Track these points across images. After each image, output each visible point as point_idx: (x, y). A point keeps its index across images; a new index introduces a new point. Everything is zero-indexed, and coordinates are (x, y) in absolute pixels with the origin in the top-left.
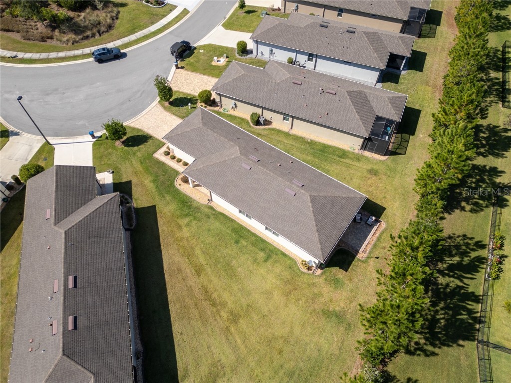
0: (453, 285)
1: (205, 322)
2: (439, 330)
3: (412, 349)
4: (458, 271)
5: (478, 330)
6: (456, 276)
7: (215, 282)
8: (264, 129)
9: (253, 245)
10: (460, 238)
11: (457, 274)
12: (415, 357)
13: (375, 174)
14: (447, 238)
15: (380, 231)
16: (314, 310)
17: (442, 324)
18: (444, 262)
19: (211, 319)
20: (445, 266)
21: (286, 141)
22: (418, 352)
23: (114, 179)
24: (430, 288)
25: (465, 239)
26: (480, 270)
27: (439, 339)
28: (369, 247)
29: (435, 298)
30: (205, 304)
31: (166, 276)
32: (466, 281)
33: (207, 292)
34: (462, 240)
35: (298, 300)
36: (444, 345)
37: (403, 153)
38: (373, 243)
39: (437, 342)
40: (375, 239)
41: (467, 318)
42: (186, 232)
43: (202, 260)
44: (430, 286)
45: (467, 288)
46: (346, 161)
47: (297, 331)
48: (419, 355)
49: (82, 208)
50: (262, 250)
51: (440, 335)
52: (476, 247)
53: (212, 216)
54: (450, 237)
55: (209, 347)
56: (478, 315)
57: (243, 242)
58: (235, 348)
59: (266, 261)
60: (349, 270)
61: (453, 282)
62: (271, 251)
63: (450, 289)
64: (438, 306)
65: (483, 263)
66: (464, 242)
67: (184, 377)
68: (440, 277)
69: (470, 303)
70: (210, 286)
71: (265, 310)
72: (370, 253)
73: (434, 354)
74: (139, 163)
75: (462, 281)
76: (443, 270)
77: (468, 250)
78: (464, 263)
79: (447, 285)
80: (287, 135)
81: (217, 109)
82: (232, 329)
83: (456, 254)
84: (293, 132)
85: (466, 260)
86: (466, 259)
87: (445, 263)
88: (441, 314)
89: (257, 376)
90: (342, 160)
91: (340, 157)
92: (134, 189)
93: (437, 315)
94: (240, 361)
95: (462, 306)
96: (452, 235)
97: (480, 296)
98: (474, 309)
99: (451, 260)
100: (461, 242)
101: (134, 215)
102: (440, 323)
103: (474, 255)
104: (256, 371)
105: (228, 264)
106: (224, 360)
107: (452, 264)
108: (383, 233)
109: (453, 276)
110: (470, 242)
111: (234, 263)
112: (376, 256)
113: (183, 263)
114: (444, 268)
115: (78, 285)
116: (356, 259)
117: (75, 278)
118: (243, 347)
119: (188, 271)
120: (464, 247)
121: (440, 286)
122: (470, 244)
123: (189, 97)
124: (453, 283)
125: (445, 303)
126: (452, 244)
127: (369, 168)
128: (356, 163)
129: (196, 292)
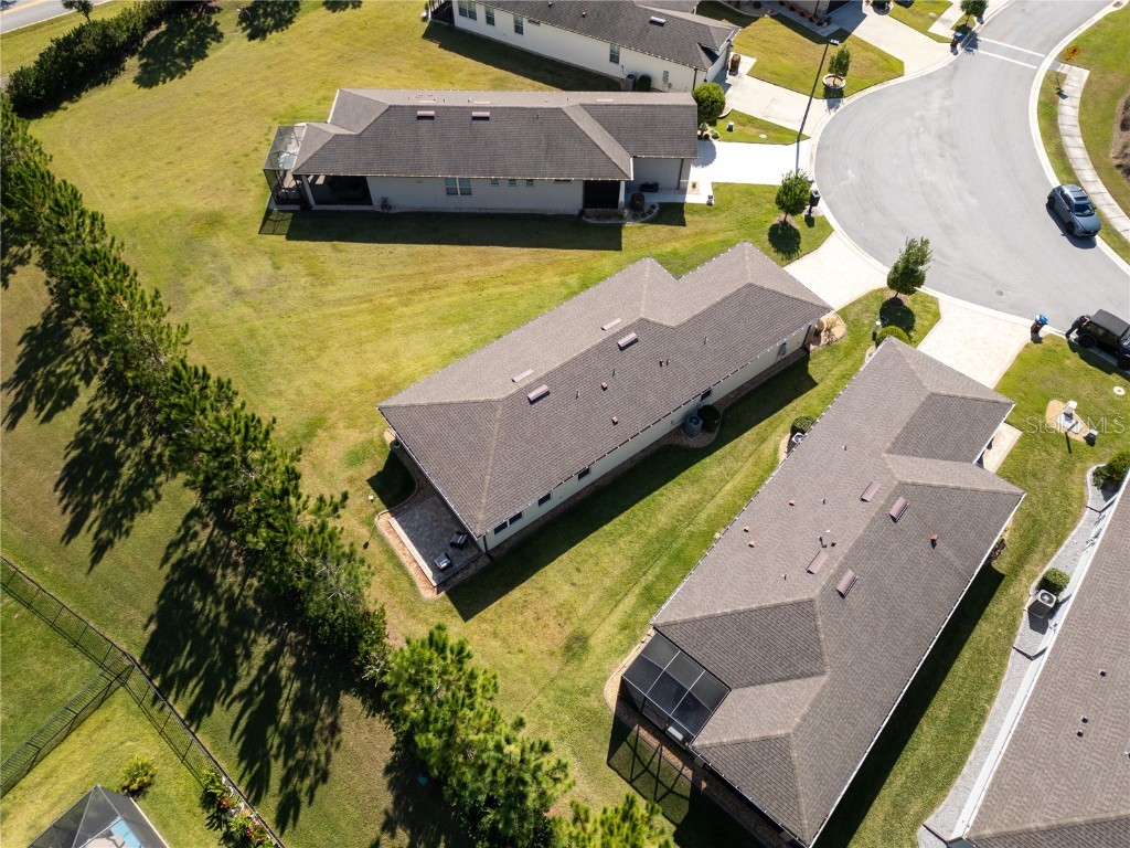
0: (242, 670)
1: (392, 279)
2: (190, 590)
3: (192, 523)
4: (262, 701)
5: (150, 679)
6: (256, 688)
7: (446, 300)
10: (323, 758)
11: (258, 693)
12: (179, 522)
13: (568, 648)
14: (336, 718)
15: (417, 578)
16: (331, 409)
17: (196, 603)
18: (293, 675)
19: (391, 286)
20: (284, 672)
22: (182, 532)
23: (693, 204)
24: (259, 610)
25: (316, 771)
26: (243, 765)
27: (178, 583)
28: (393, 542)
29: (241, 610)
30: (419, 284)
32: (237, 707)
33: (436, 288)
34: (319, 761)
35: (360, 391)
36: (166, 588)
37: (614, 761)
38: (399, 552)
39: (176, 576)
40: (405, 560)
41: (177, 666)
42: (550, 279)
43: (492, 292)
44: (262, 612)
45: (223, 703)
46: (630, 601)
47: (317, 377)
48: (179, 531)
49: (609, 135)
51: (182, 587)
52: (289, 793)
54: (334, 729)
55: (356, 277)
56: (171, 700)
58: (339, 302)
60: (369, 487)
61: (248, 674)
63: (238, 656)
64: (226, 609)
65: (250, 787)
66: (311, 763)
67: (334, 248)
68: (268, 647)
69: (197, 691)
70: (443, 293)
71: (368, 347)
72: (382, 539)
73: (166, 559)
75: (241, 695)
76: (276, 665)
77: (291, 763)
78: (271, 729)
79: (248, 656)
82: (365, 305)
83: (295, 720)
85: (274, 741)
86: (276, 742)
87: (289, 678)
88: (210, 610)
89: (290, 317)
90: (637, 590)
91: (647, 589)
92: (665, 228)
93: (213, 601)
94: (319, 303)
95: (201, 668)
96: (337, 738)
97: (197, 728)
98: (184, 694)
99: (288, 699)
100: (314, 756)
101: (608, 222)
102: (199, 600)
103: (277, 771)
104: (294, 317)
105: (466, 320)
106: (331, 288)
107: (280, 697)
108: (413, 584)
109: (257, 680)
110: (307, 782)
111: (466, 326)
112: (371, 545)
113: (497, 269)
114: (281, 668)
115: (475, 122)
116: (382, 506)
117: (486, 118)
118: (333, 311)
120: (300, 754)
121: (253, 634)
122: (302, 778)
124: (245, 673)
125: (222, 628)
126: (319, 725)
127: (592, 642)
128: (617, 616)
129: (442, 277)
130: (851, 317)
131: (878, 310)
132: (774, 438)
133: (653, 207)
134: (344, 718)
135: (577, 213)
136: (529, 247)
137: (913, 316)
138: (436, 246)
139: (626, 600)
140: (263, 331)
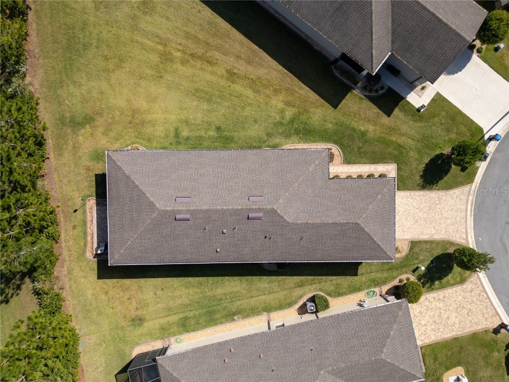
1: (188, 36)
7: (208, 77)
8: (301, 297)
9: (200, 138)
10: (10, 295)
13: (133, 320)
14: (21, 284)
15: (89, 245)
16: (101, 115)
19: (184, 41)
21: (263, 297)
23: (408, 103)
25: (5, 297)
28: (89, 218)
30: (200, 51)
31: (256, 47)
33: (208, 62)
34: (8, 294)
35: (122, 113)
37: (118, 376)
38: (88, 225)
40: (89, 231)
42: (278, 102)
43: (238, 88)
46: (174, 318)
47: (104, 86)
50: (188, 138)
53: (266, 138)
54: (19, 287)
55: (168, 18)
57: (212, 133)
58: (145, 34)
59: (176, 129)
60: (94, 178)
62: (179, 143)
66: (5, 292)
70: (210, 69)
71: (144, 83)
72: (85, 212)
74: (402, 144)
80: (268, 309)
81: (385, 288)
82: (160, 47)
84: (264, 317)
89: (112, 27)
90: (181, 316)
91: (186, 318)
92: (376, 110)
94: (135, 28)
96: (18, 292)
100: (7, 291)
101: (345, 81)
104: (115, 29)
105: (209, 101)
106: (148, 18)
108: (85, 246)
111: (205, 106)
112: (78, 212)
113: (253, 71)
116: (94, 194)
118: (140, 39)
119: (242, 67)
123: (437, 283)
126: (13, 281)
127: (145, 324)
128: (163, 321)
129: (217, 55)
130: (416, 250)
131: (435, 254)
132: (307, 288)
133: (382, 88)
134: (24, 287)
135: (332, 59)
136: (284, 66)
137: (451, 272)
138: (229, 26)
139: (174, 316)
140: (92, 29)
